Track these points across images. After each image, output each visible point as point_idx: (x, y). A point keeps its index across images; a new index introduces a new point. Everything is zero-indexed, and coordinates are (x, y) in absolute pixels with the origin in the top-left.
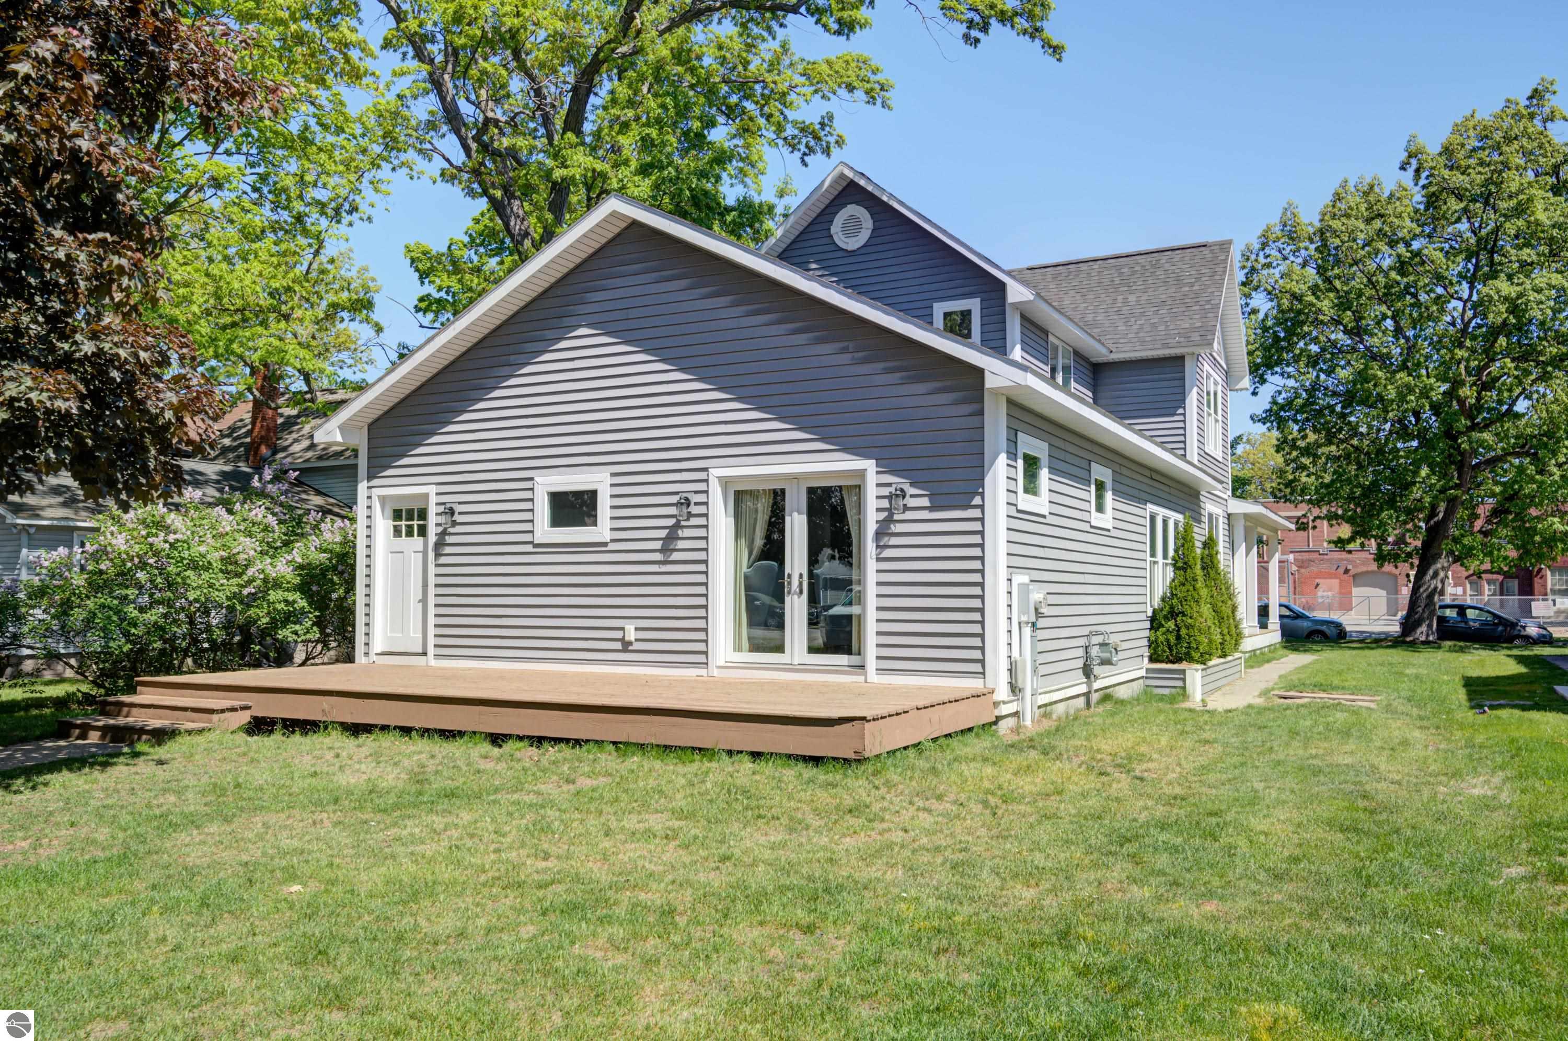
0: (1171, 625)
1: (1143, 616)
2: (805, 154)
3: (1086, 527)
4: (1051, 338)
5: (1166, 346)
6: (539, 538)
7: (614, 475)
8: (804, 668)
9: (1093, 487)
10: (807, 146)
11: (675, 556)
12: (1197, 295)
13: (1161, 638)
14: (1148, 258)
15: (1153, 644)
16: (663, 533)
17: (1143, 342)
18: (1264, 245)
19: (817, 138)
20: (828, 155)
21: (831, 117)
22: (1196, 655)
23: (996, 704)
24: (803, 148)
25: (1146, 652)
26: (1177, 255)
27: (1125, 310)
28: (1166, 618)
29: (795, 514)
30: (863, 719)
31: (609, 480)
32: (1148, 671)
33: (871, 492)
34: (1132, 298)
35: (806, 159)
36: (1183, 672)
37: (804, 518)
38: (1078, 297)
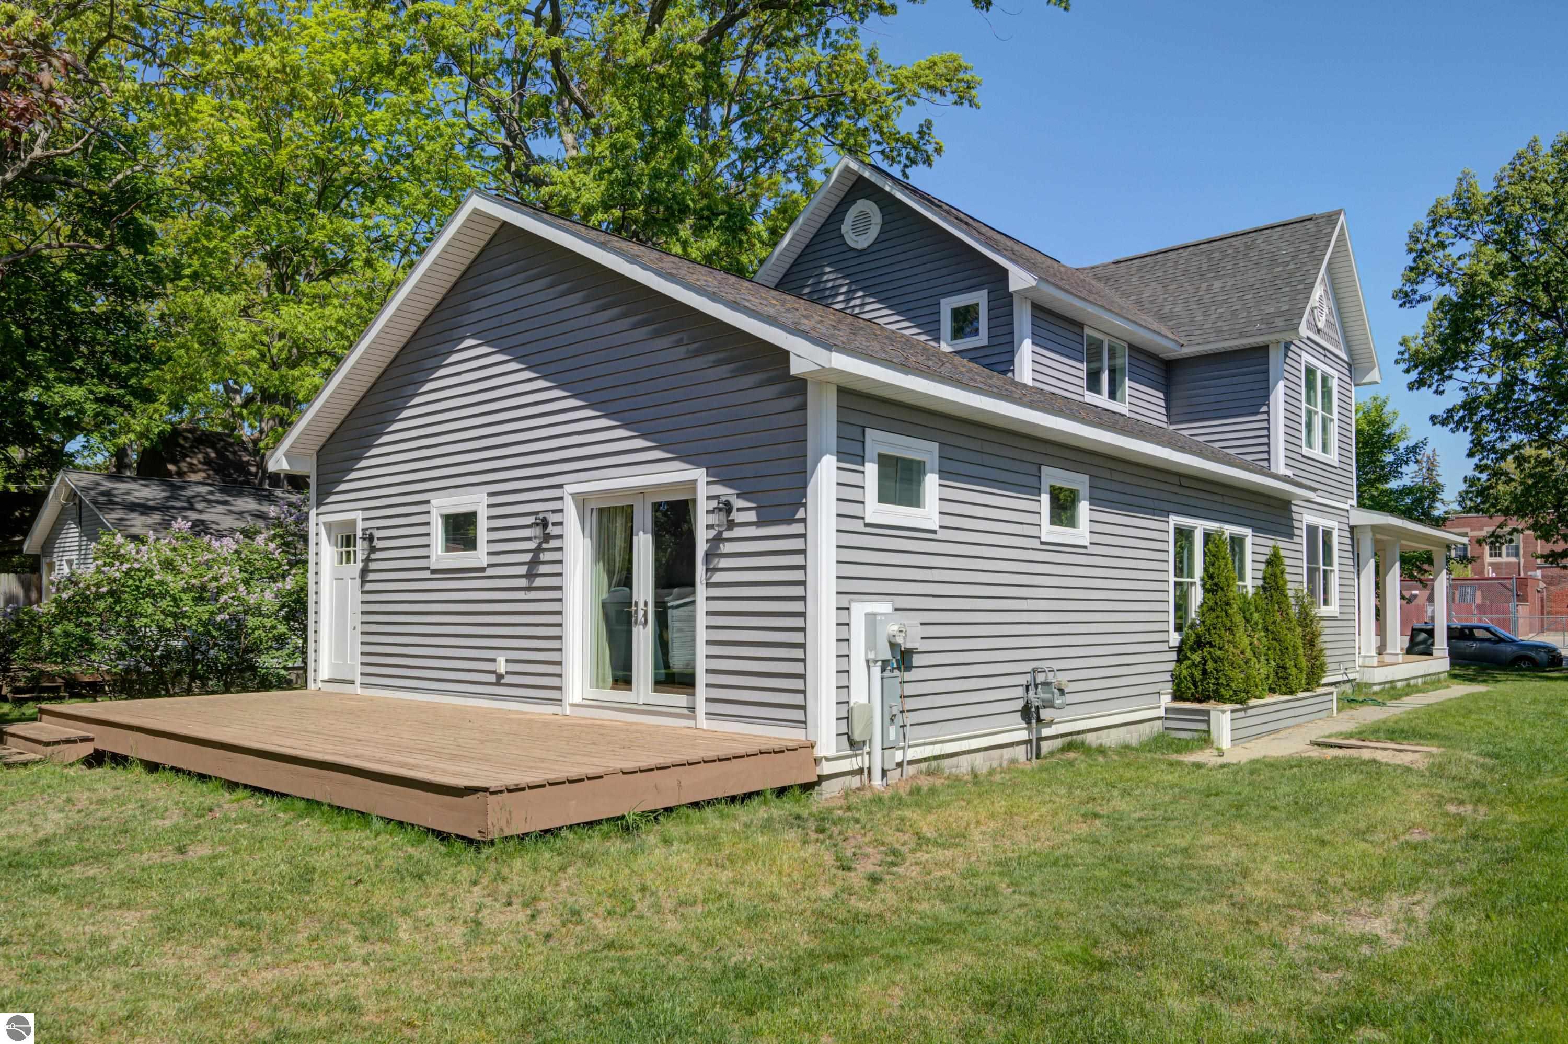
0: (1196, 657)
1: (1164, 647)
2: (906, 166)
3: (1035, 544)
4: (1087, 331)
5: (1243, 335)
6: (434, 563)
7: (491, 494)
8: (648, 710)
9: (1045, 498)
10: (908, 157)
11: (539, 582)
12: (1290, 274)
13: (1185, 672)
14: (1244, 239)
15: (1177, 679)
16: (527, 557)
17: (1218, 332)
18: (1435, 223)
19: (916, 148)
20: (930, 165)
21: (929, 124)
22: (1227, 694)
23: (817, 761)
24: (903, 160)
25: (1169, 688)
26: (1276, 233)
27: (1207, 298)
28: (1193, 650)
29: (641, 533)
30: (486, 790)
31: (486, 500)
32: (1167, 710)
33: (702, 506)
34: (1217, 285)
35: (907, 171)
36: (1207, 713)
37: (649, 537)
38: (1159, 288)
